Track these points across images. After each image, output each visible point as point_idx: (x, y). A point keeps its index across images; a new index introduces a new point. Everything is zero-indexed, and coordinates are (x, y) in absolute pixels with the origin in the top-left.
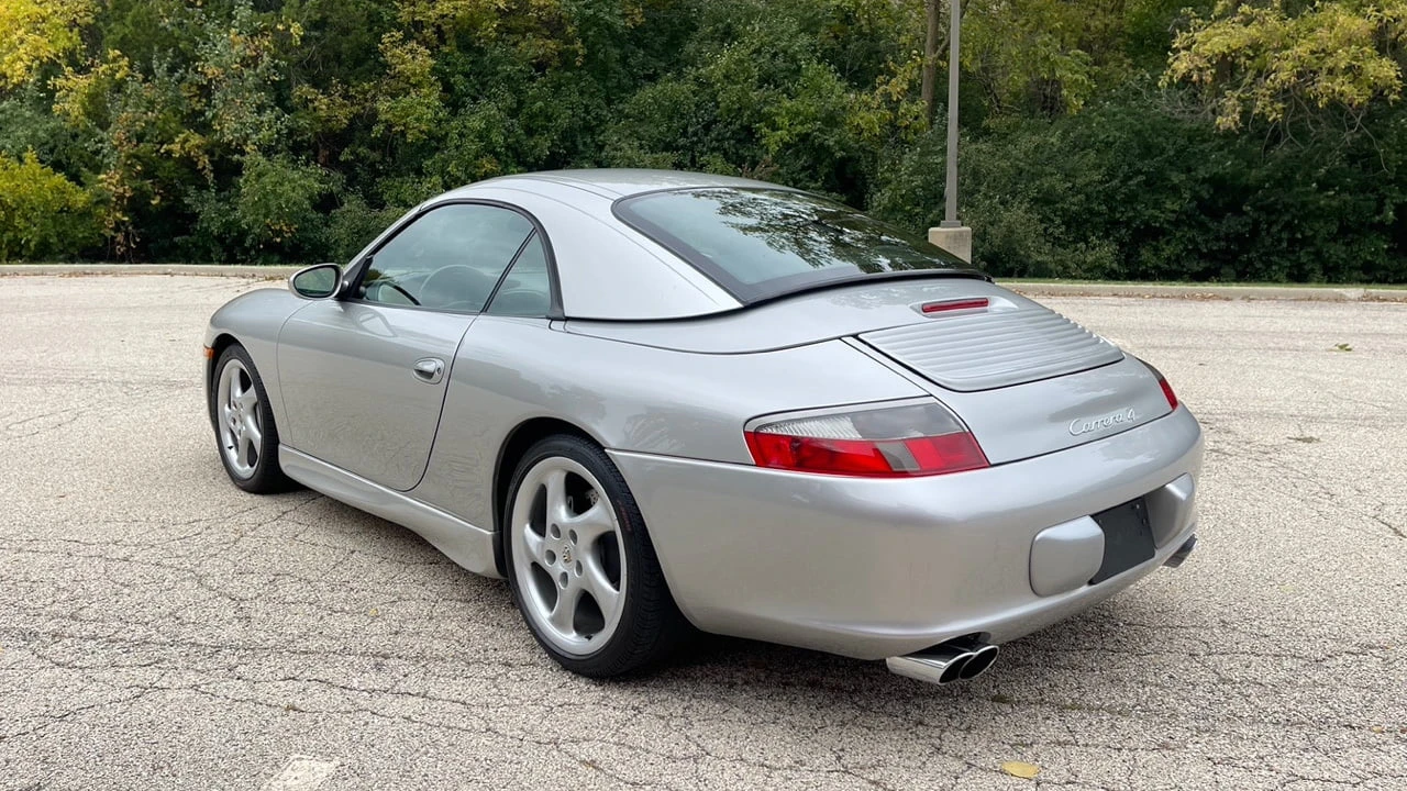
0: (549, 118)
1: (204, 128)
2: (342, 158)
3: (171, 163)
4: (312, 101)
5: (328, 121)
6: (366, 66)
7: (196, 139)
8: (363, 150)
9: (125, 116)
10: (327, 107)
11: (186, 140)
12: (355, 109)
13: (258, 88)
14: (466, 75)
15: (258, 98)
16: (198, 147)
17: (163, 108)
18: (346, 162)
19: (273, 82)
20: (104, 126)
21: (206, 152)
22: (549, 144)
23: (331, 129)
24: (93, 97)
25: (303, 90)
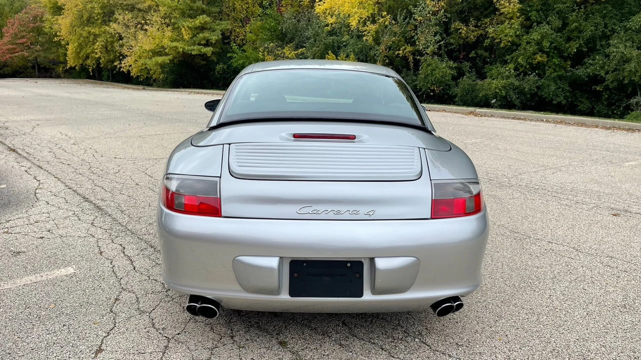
0: (580, 32)
1: (413, 44)
2: (470, 56)
3: (399, 59)
4: (459, 29)
5: (467, 38)
6: (489, 11)
7: (409, 48)
8: (480, 52)
9: (387, 40)
10: (466, 31)
11: (405, 49)
12: (480, 32)
13: (436, 25)
14: (538, 11)
15: (436, 29)
16: (409, 52)
17: (399, 35)
18: (472, 57)
19: (444, 22)
20: (379, 44)
21: (412, 54)
22: (578, 45)
23: (467, 42)
24: (377, 32)
25: (457, 24)
